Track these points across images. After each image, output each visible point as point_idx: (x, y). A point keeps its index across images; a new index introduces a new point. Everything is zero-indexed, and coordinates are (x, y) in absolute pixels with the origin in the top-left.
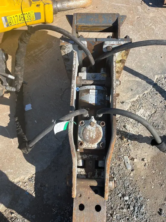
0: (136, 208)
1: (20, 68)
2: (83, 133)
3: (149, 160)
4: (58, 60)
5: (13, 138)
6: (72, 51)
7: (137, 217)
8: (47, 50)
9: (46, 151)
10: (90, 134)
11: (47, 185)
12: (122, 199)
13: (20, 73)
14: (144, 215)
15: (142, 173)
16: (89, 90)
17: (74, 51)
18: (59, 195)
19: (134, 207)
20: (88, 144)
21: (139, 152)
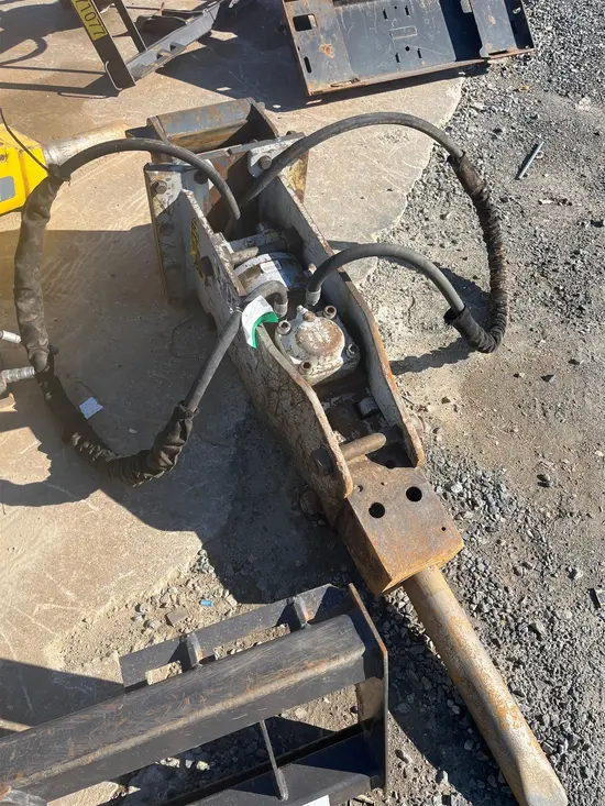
0: (490, 497)
1: (32, 301)
2: (299, 343)
3: (458, 397)
4: (113, 276)
5: (85, 496)
6: (181, 193)
7: (503, 515)
8: (67, 265)
9: (202, 484)
10: (315, 338)
11: (251, 559)
12: (449, 494)
13: (35, 317)
14: (514, 503)
15: (459, 426)
16: (258, 266)
17: (185, 191)
18: (298, 564)
19: (484, 497)
20: (321, 361)
21: (427, 390)
